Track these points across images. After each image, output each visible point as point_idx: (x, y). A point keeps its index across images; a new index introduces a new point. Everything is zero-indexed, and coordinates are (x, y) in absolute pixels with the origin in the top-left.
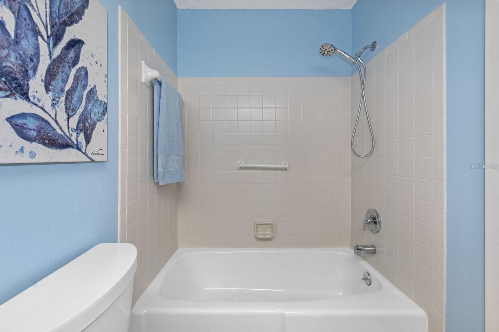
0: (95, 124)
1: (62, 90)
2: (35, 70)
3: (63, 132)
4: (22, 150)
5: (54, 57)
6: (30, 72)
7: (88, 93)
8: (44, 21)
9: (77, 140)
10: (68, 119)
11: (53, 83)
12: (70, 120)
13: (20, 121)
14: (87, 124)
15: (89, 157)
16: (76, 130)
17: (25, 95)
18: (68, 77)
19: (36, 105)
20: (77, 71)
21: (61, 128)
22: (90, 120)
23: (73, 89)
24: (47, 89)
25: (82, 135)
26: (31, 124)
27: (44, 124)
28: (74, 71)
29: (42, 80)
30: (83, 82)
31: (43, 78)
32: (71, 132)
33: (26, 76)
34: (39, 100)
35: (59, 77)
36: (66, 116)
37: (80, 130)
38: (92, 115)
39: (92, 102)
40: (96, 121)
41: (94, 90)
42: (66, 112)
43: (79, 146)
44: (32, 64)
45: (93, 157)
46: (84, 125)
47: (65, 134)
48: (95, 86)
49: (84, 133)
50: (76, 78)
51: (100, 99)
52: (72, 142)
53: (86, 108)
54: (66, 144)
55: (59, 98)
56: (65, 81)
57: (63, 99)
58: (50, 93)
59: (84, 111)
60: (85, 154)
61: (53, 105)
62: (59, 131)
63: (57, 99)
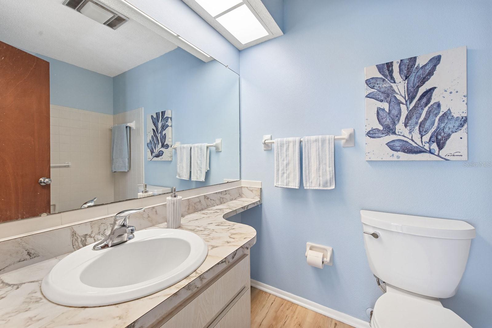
0: (449, 136)
1: (417, 123)
2: (399, 120)
3: (417, 145)
4: (393, 155)
5: (410, 109)
6: (396, 122)
7: (440, 117)
8: (404, 95)
9: (430, 148)
10: (422, 137)
11: (410, 122)
12: (423, 138)
13: (392, 144)
14: (440, 137)
15: (442, 158)
16: (428, 143)
17: (394, 133)
18: (421, 114)
19: (400, 135)
20: (429, 108)
21: (416, 143)
22: (443, 134)
23: (425, 119)
24: (406, 126)
25: (435, 145)
26: (397, 144)
27: (404, 143)
28: (426, 109)
29: (403, 123)
30: (436, 112)
31: (404, 122)
32: (424, 144)
33: (394, 124)
34: (401, 133)
35: (414, 117)
36: (419, 136)
37: (433, 142)
38: (446, 130)
39: (446, 121)
40: (451, 133)
41: (449, 112)
42: (420, 133)
43: (432, 151)
44: (397, 118)
45: (447, 158)
46: (437, 138)
47: (419, 145)
48: (449, 110)
49: (437, 143)
50: (429, 113)
51: (455, 116)
52: (426, 149)
53: (438, 127)
54: (420, 151)
55: (414, 128)
56: (418, 118)
57: (417, 128)
58: (408, 128)
59: (436, 130)
60: (438, 156)
61: (410, 133)
62: (415, 145)
63: (413, 129)
